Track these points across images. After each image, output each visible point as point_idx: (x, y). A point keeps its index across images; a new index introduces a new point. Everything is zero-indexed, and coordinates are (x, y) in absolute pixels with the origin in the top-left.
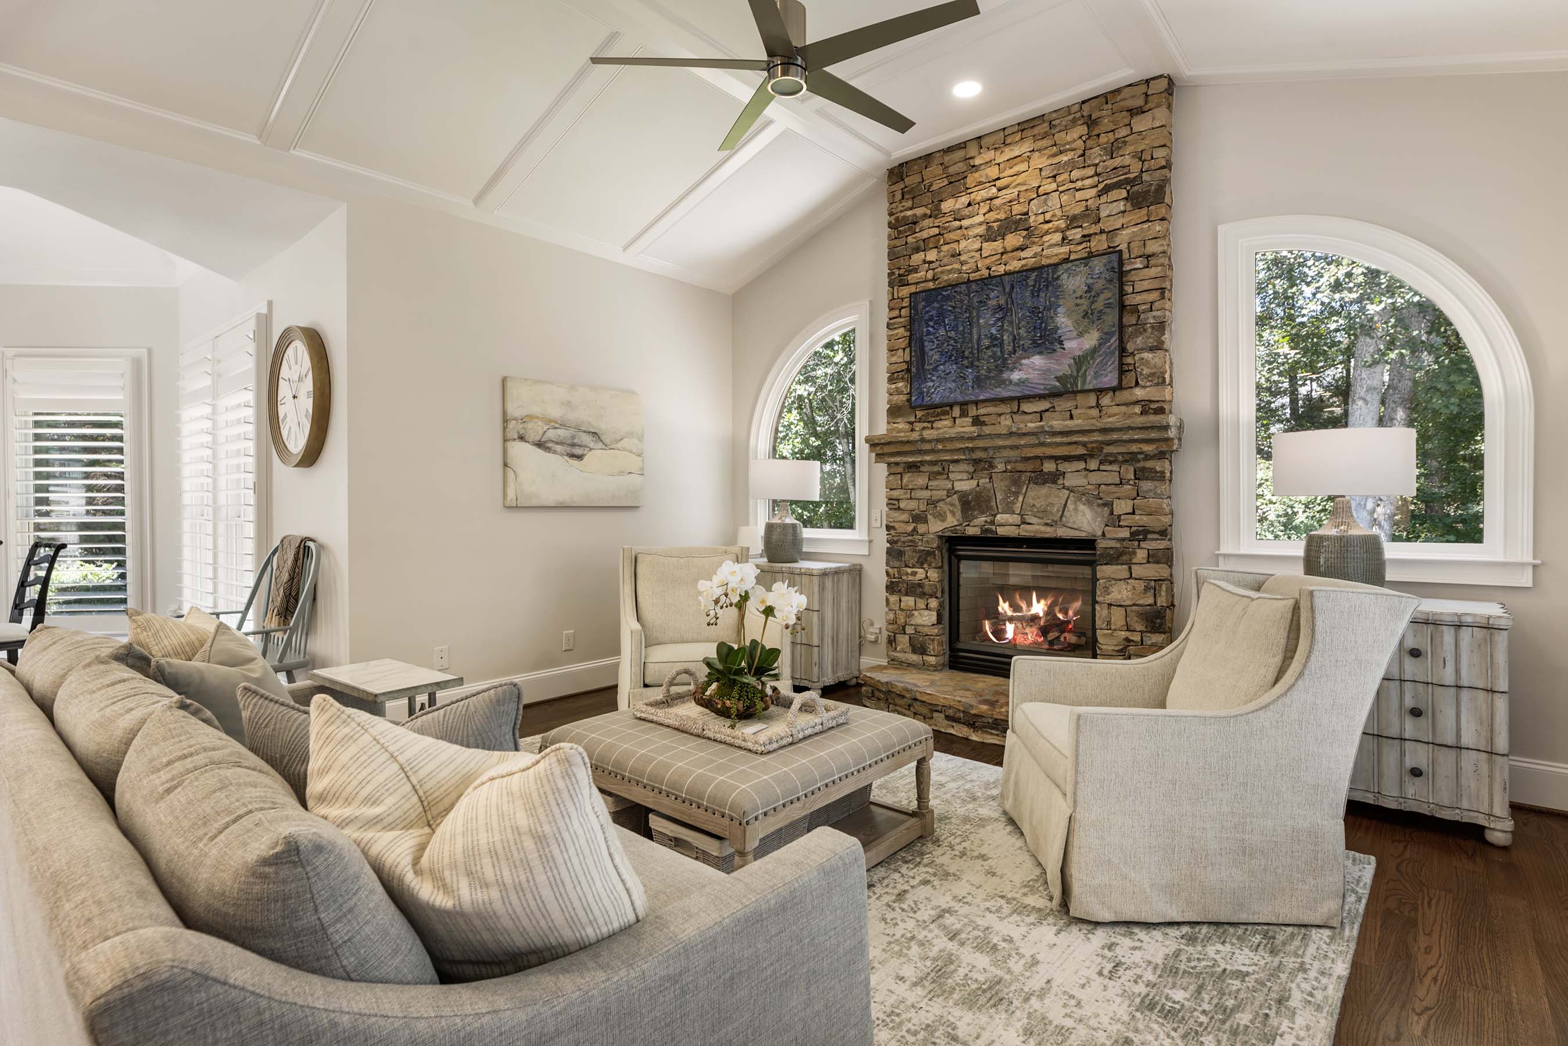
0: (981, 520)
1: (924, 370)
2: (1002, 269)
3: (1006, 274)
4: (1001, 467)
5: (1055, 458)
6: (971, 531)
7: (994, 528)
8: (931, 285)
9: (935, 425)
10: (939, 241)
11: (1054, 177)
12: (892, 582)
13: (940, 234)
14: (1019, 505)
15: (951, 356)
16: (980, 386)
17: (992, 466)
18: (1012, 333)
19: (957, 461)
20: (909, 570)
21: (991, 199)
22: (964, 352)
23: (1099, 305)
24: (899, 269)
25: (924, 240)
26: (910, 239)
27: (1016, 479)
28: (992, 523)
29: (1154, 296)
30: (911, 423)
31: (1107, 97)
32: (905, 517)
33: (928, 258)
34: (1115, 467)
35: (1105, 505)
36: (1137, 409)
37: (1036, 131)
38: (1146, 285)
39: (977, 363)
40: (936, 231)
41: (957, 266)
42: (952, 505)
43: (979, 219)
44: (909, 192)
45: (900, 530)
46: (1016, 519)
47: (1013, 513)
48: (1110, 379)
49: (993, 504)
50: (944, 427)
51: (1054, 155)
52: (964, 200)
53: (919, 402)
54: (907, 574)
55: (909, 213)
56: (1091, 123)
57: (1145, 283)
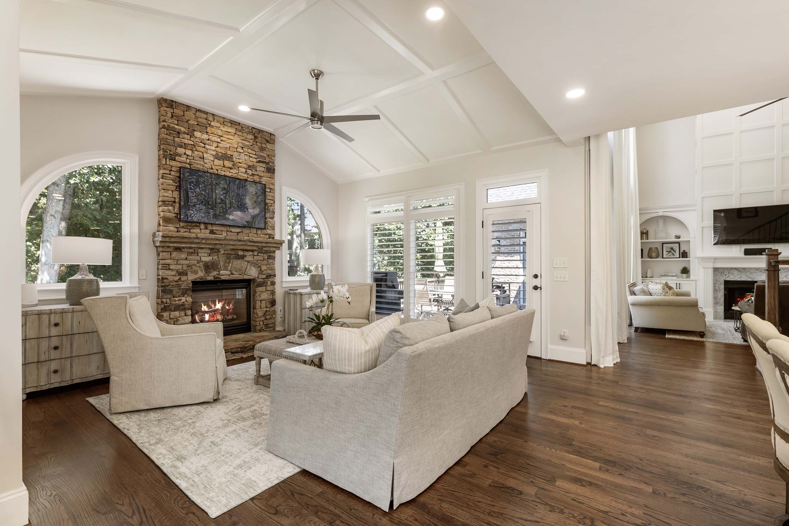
0: (215, 273)
1: (188, 205)
2: (223, 173)
3: (225, 176)
4: (223, 252)
5: (243, 250)
6: (210, 278)
7: (220, 276)
8: (188, 166)
9: (192, 231)
10: (193, 148)
11: (242, 148)
12: (165, 306)
13: (193, 145)
14: (230, 267)
15: (202, 202)
16: (216, 218)
17: (219, 251)
18: (230, 200)
19: (202, 248)
20: (177, 299)
21: (218, 142)
22: (209, 202)
23: (259, 200)
24: (170, 151)
25: (185, 144)
26: (176, 139)
27: (228, 257)
28: (219, 274)
29: (272, 202)
30: (178, 228)
31: (260, 131)
32: (174, 273)
33: (187, 153)
34: (262, 255)
35: (259, 267)
36: (268, 237)
37: (237, 127)
38: (270, 198)
39: (215, 208)
40: (192, 143)
41: (202, 163)
42: (199, 267)
43: (213, 148)
44: (176, 116)
45: (170, 280)
46: (228, 272)
47: (227, 270)
48: (262, 226)
49: (219, 266)
50: (196, 232)
51: (242, 140)
52: (205, 136)
53: (186, 219)
54: (175, 301)
55: (176, 127)
56: (256, 137)
57: (270, 197)
